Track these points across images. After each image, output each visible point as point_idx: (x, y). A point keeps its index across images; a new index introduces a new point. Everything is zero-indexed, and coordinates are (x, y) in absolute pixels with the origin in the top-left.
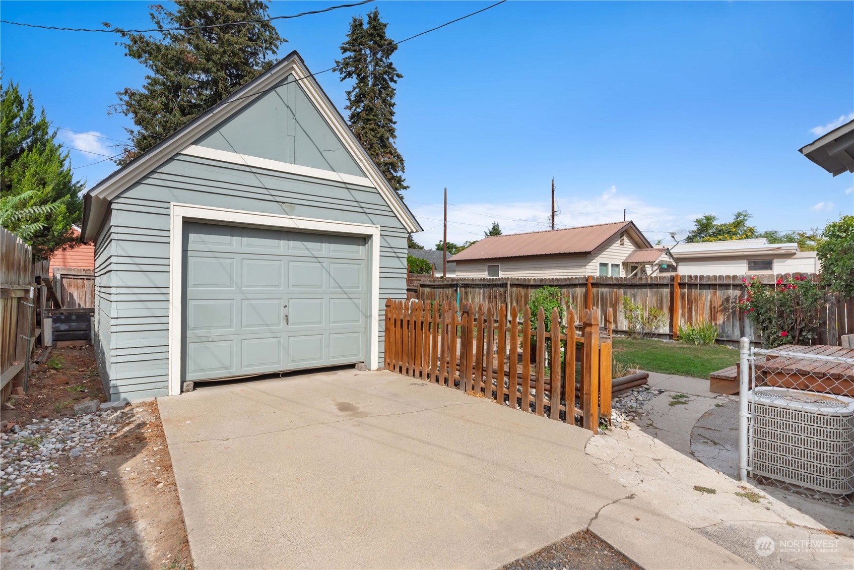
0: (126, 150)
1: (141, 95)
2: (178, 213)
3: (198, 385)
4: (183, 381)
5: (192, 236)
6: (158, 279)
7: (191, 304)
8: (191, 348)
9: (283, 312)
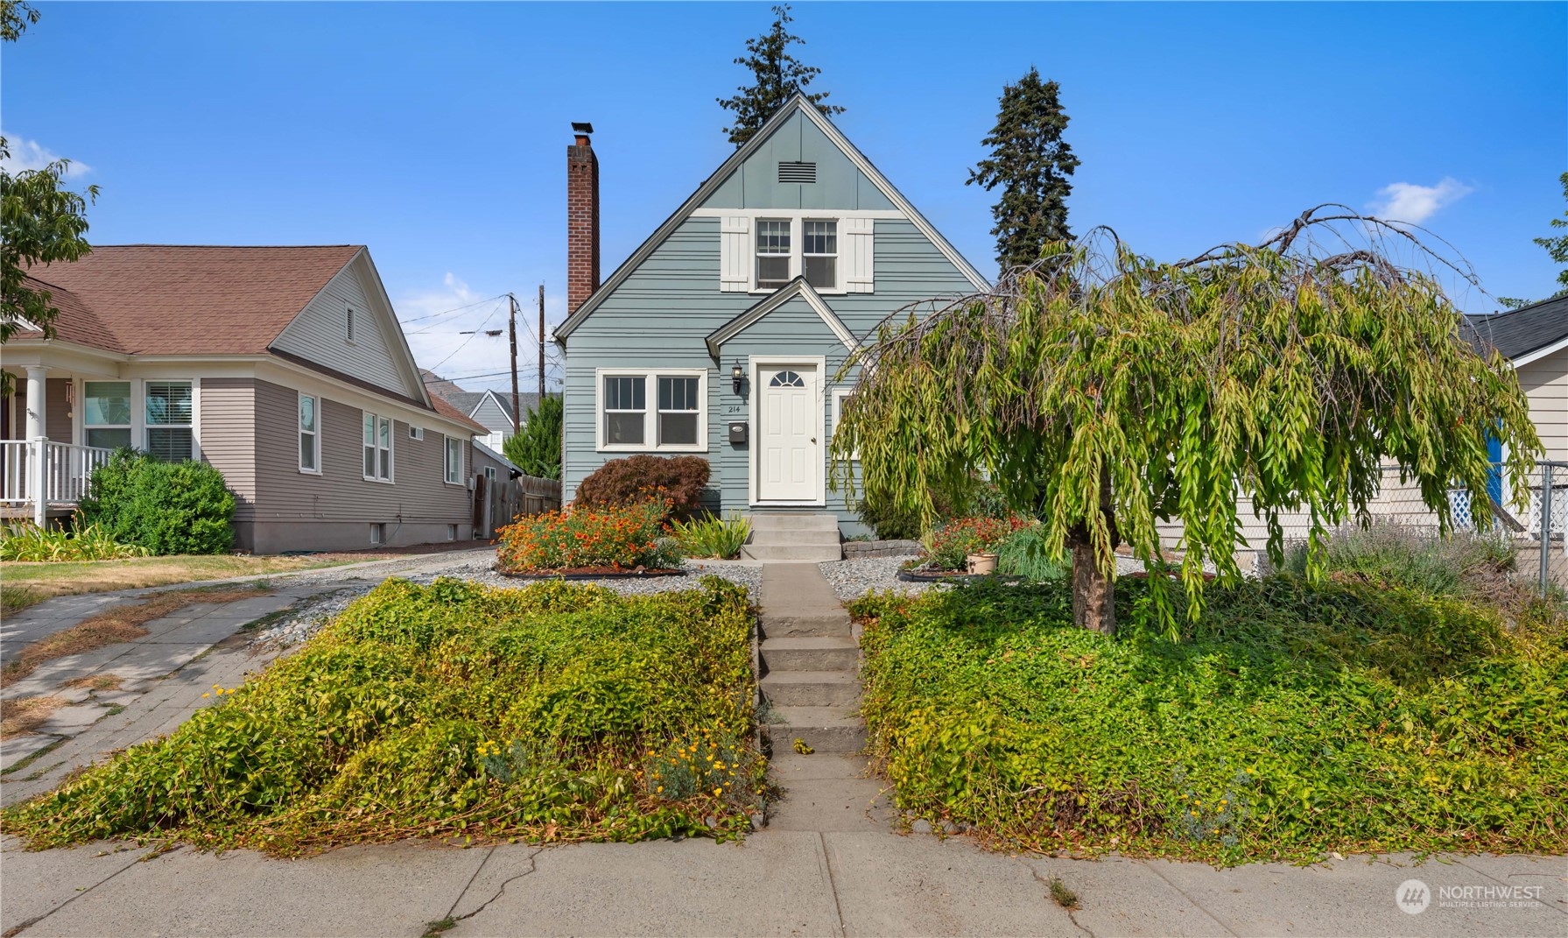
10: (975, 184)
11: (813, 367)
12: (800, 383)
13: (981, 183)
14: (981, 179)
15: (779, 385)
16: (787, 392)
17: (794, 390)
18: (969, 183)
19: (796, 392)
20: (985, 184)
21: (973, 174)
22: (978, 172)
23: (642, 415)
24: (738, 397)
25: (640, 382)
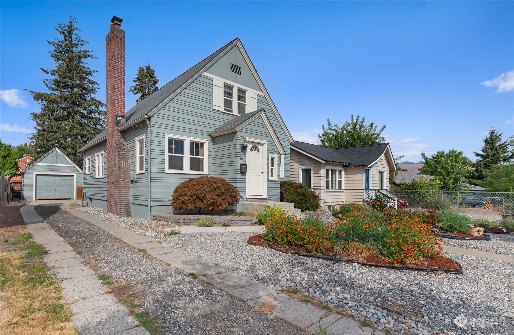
0: (33, 135)
1: (39, 115)
2: (35, 173)
3: (39, 200)
4: (36, 198)
5: (37, 177)
6: (32, 183)
7: (37, 187)
8: (37, 194)
9: (55, 189)
10: (131, 92)
11: (263, 144)
12: (258, 151)
13: (133, 92)
14: (133, 91)
15: (252, 150)
16: (254, 153)
17: (256, 153)
18: (130, 91)
19: (257, 153)
20: (134, 93)
21: (131, 89)
22: (133, 89)
23: (183, 157)
24: (243, 154)
25: (182, 142)
